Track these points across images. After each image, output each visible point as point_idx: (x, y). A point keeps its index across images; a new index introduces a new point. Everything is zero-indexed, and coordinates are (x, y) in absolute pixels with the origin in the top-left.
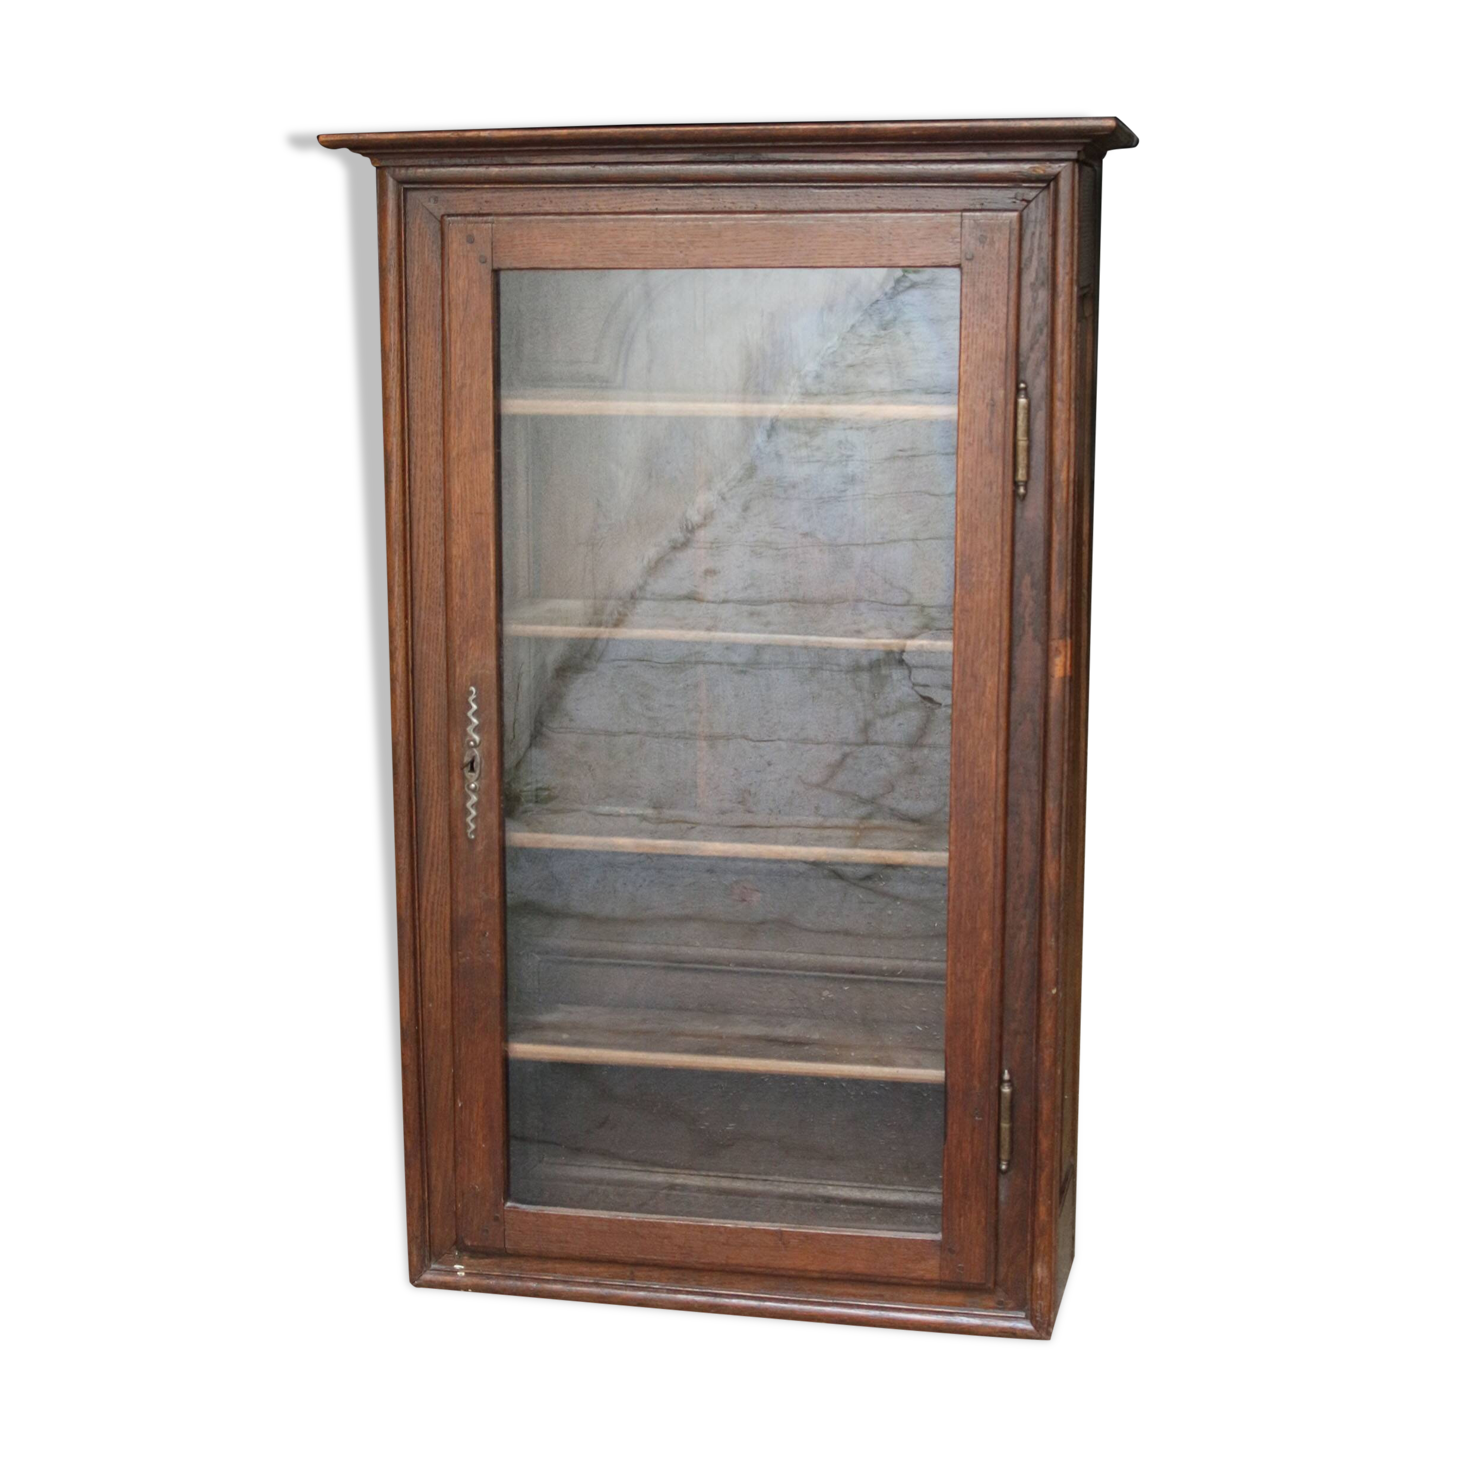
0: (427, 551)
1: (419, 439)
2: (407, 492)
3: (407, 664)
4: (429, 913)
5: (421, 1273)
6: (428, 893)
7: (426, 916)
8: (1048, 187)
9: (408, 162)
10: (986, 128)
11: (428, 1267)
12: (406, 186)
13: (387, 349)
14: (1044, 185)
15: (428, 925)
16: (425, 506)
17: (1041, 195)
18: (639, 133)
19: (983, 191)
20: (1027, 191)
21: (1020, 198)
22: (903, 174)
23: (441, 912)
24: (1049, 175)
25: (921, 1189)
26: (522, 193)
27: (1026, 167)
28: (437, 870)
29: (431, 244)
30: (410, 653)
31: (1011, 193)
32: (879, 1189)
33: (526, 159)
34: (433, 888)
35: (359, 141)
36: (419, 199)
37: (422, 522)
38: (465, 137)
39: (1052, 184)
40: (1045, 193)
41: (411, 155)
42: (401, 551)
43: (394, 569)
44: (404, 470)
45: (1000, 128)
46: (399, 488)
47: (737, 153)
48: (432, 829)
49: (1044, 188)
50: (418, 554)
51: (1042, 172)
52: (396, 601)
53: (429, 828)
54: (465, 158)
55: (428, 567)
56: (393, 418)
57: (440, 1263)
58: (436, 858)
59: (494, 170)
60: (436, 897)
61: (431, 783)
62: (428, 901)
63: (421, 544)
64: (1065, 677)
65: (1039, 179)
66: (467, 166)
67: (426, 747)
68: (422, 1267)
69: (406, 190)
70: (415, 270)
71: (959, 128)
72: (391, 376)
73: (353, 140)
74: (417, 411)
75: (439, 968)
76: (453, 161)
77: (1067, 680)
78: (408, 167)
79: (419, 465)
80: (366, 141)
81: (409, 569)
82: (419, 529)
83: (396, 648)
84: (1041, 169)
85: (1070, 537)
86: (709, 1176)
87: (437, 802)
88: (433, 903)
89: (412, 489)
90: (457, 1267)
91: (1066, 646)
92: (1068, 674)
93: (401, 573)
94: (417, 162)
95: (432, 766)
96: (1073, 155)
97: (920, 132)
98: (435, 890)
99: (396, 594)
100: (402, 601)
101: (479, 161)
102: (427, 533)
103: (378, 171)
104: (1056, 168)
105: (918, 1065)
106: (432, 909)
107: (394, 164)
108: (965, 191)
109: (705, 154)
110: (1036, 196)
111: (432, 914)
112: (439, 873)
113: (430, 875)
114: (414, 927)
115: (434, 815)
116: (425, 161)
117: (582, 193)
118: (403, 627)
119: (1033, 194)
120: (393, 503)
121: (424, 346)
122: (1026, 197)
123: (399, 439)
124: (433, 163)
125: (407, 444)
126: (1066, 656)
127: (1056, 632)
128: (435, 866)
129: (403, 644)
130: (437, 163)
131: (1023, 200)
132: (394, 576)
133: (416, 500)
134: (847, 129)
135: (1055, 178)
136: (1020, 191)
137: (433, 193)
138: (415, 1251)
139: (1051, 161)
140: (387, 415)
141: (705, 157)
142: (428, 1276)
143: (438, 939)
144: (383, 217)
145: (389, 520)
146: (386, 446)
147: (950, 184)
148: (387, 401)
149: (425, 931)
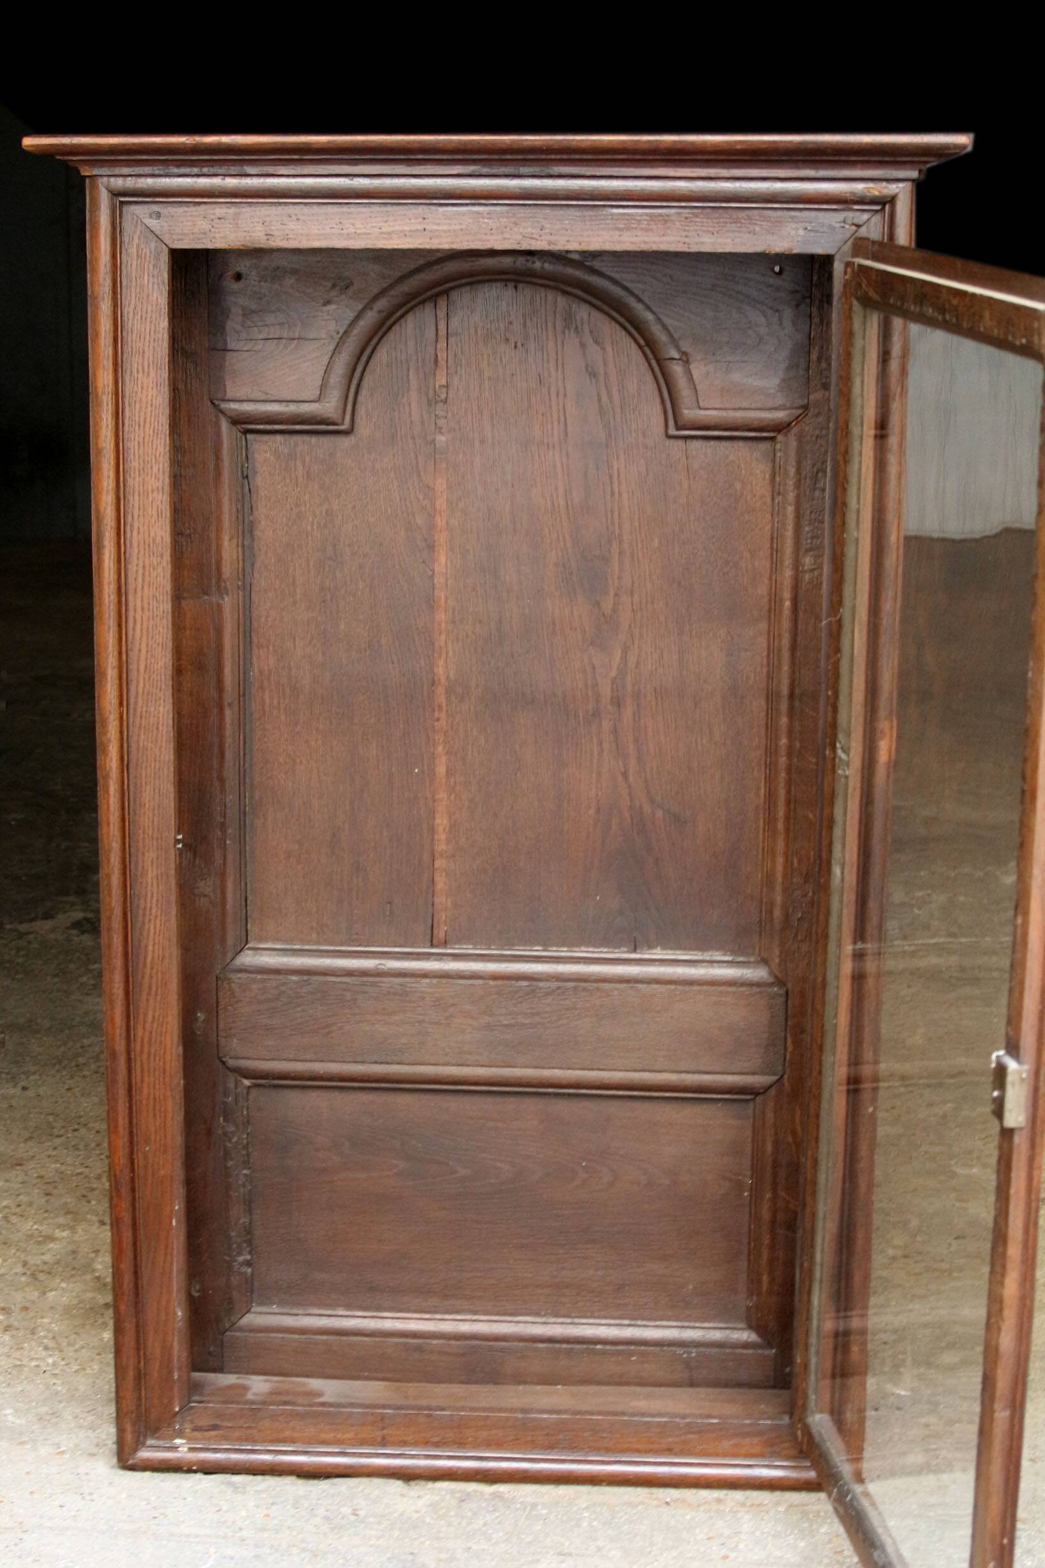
0: (145, 626)
1: (136, 497)
2: (121, 558)
3: (122, 758)
4: (146, 1045)
5: (135, 1450)
6: (145, 1022)
7: (142, 1046)
8: (883, 209)
9: (126, 171)
10: (822, 143)
11: (144, 1444)
12: (122, 199)
13: (100, 392)
14: (878, 207)
15: (145, 1056)
16: (143, 575)
17: (873, 219)
18: (414, 142)
19: (807, 213)
20: (858, 214)
21: (850, 222)
23: (161, 1042)
24: (885, 197)
26: (262, 209)
27: (859, 187)
29: (151, 267)
30: (125, 745)
31: (841, 216)
33: (270, 169)
34: (150, 1014)
35: (69, 145)
36: (138, 213)
37: (139, 594)
38: (202, 144)
39: (887, 207)
40: (878, 217)
41: (128, 163)
42: (116, 628)
43: (106, 648)
44: (118, 534)
45: (837, 143)
46: (114, 556)
47: (524, 166)
48: (150, 948)
49: (877, 211)
50: (134, 629)
51: (877, 193)
52: (109, 685)
53: (146, 947)
54: (196, 166)
55: (147, 645)
56: (106, 473)
57: (158, 1438)
58: (154, 979)
59: (231, 182)
60: (155, 1025)
61: (149, 895)
62: (144, 1029)
63: (138, 618)
64: (892, 761)
65: (873, 201)
66: (198, 176)
67: (143, 854)
68: (137, 1445)
69: (122, 203)
70: (130, 299)
71: (791, 142)
73: (64, 145)
74: (134, 463)
75: (158, 1107)
76: (183, 170)
77: (892, 765)
78: (125, 176)
79: (136, 526)
80: (81, 146)
81: (124, 649)
82: (135, 601)
83: (109, 741)
84: (875, 189)
87: (156, 917)
88: (151, 1032)
89: (128, 555)
90: (178, 1441)
91: (892, 727)
92: (895, 758)
93: (116, 653)
94: (136, 170)
95: (150, 875)
96: (914, 174)
98: (154, 1017)
99: (109, 677)
100: (116, 687)
101: (212, 170)
102: (146, 605)
103: (87, 181)
104: (892, 188)
106: (149, 1039)
107: (109, 173)
109: (484, 166)
110: (868, 220)
111: (149, 1044)
112: (159, 998)
113: (148, 1000)
114: (129, 1060)
115: (152, 930)
116: (147, 170)
117: (336, 209)
118: (117, 715)
119: (865, 216)
120: (106, 574)
121: (142, 388)
122: (856, 221)
123: (114, 497)
124: (157, 172)
125: (122, 503)
126: (891, 740)
127: (883, 712)
128: (154, 989)
129: (118, 735)
130: (162, 172)
131: (853, 224)
132: (107, 658)
133: (132, 568)
135: (892, 200)
136: (850, 214)
137: (155, 208)
138: (129, 1428)
139: (888, 180)
140: (99, 469)
141: (485, 170)
142: (144, 1454)
143: (157, 1073)
144: (95, 236)
145: (101, 591)
146: (97, 505)
147: (770, 205)
148: (99, 452)
149: (142, 1064)
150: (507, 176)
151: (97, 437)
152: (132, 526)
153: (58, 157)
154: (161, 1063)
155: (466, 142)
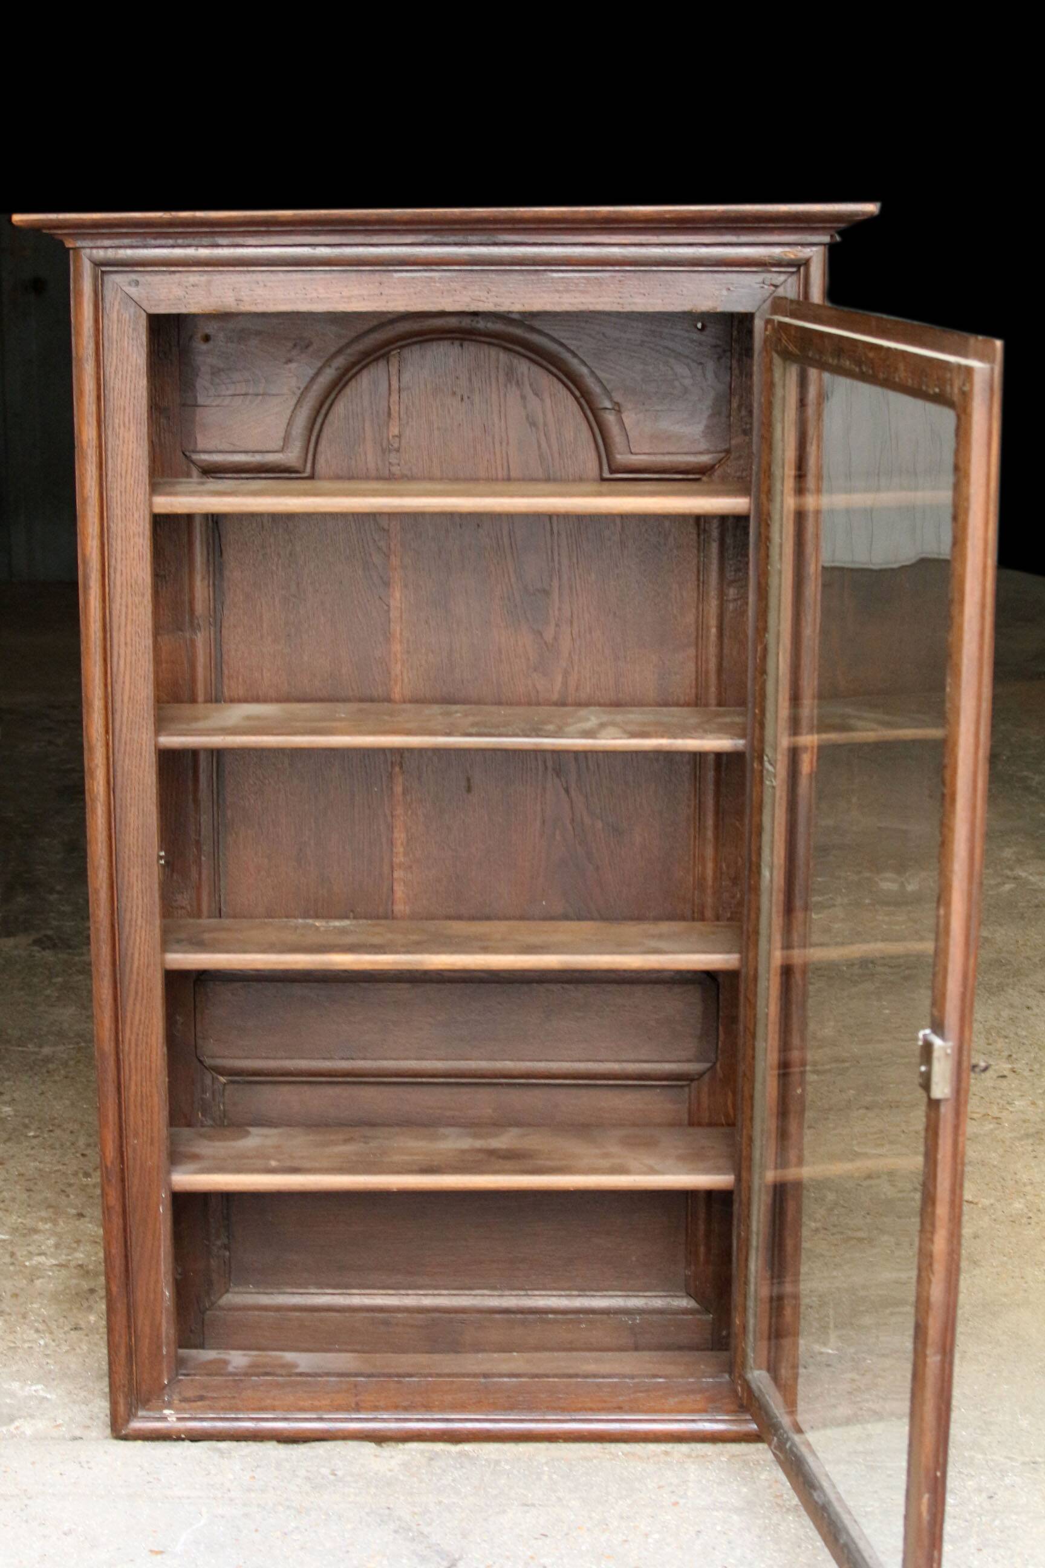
0: (128, 660)
1: (119, 541)
2: (106, 598)
3: (108, 782)
4: (133, 1045)
5: (128, 1421)
6: (132, 1024)
7: (130, 1047)
8: (798, 271)
9: (107, 242)
10: (744, 211)
11: (135, 1416)
12: (104, 269)
13: (85, 446)
14: (794, 269)
15: (132, 1057)
16: (126, 613)
17: (790, 280)
18: (373, 214)
19: (730, 276)
20: (775, 275)
21: (769, 283)
22: (649, 257)
23: (147, 1043)
24: (801, 260)
25: (630, 1293)
26: (233, 277)
27: (777, 251)
28: (142, 998)
29: (131, 330)
30: (111, 770)
31: (759, 278)
32: (587, 1296)
33: (239, 240)
34: (137, 1018)
35: (59, 220)
36: (118, 281)
37: (123, 631)
38: (177, 217)
39: (802, 269)
40: (794, 278)
41: (110, 236)
42: (102, 663)
43: (93, 681)
44: (103, 576)
45: (757, 212)
46: (99, 596)
47: (473, 235)
48: (136, 955)
49: (793, 273)
50: (118, 663)
51: (792, 256)
52: (96, 715)
53: (133, 954)
54: (171, 238)
55: (131, 678)
57: (149, 1410)
58: (140, 985)
59: (204, 252)
60: (141, 1027)
61: (135, 907)
62: (131, 1031)
63: (122, 653)
64: (812, 771)
65: (790, 264)
66: (173, 246)
67: (129, 870)
68: (129, 1416)
69: (103, 272)
70: (111, 360)
71: (715, 211)
72: (89, 475)
73: (51, 220)
74: (116, 510)
75: (145, 1103)
76: (159, 242)
77: (813, 775)
78: (106, 248)
79: (119, 567)
80: (66, 220)
81: (109, 680)
82: (118, 638)
83: (97, 766)
84: (791, 253)
85: (817, 631)
86: (408, 1295)
87: (141, 927)
88: (138, 1035)
89: (112, 595)
90: (167, 1412)
92: (815, 769)
93: (102, 685)
94: (117, 242)
95: (135, 889)
96: (826, 239)
97: (673, 215)
98: (140, 1020)
99: (96, 708)
100: (102, 716)
101: (186, 242)
102: (129, 640)
103: (71, 252)
104: (807, 252)
105: (652, 1171)
106: (137, 1040)
107: (91, 245)
108: (710, 275)
109: (436, 235)
110: (785, 281)
111: (137, 1045)
112: (145, 1002)
113: (134, 1005)
114: (118, 1061)
115: (138, 940)
116: (126, 241)
117: (299, 276)
118: (104, 742)
119: (782, 278)
121: (124, 442)
122: (774, 282)
123: (99, 542)
124: (135, 244)
125: (106, 547)
126: (812, 753)
127: (804, 728)
128: (140, 994)
129: (105, 761)
130: (139, 244)
131: (772, 285)
132: (94, 690)
133: (116, 607)
134: (597, 212)
135: (806, 263)
136: (768, 276)
137: (134, 276)
138: (121, 1401)
139: (802, 245)
140: (84, 516)
141: (436, 239)
142: (136, 1425)
143: (144, 1071)
144: (79, 304)
145: (87, 628)
146: (83, 549)
147: (696, 269)
148: (84, 501)
149: (130, 1064)
150: (456, 244)
151: (83, 487)
152: (115, 569)
153: (45, 231)
154: (148, 1063)
155: (419, 215)
